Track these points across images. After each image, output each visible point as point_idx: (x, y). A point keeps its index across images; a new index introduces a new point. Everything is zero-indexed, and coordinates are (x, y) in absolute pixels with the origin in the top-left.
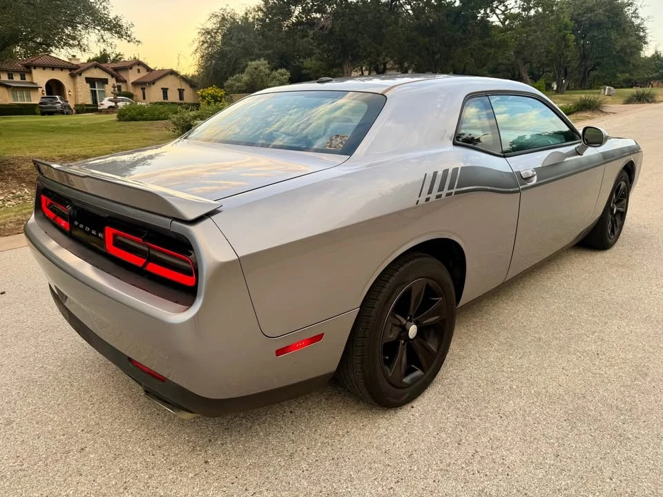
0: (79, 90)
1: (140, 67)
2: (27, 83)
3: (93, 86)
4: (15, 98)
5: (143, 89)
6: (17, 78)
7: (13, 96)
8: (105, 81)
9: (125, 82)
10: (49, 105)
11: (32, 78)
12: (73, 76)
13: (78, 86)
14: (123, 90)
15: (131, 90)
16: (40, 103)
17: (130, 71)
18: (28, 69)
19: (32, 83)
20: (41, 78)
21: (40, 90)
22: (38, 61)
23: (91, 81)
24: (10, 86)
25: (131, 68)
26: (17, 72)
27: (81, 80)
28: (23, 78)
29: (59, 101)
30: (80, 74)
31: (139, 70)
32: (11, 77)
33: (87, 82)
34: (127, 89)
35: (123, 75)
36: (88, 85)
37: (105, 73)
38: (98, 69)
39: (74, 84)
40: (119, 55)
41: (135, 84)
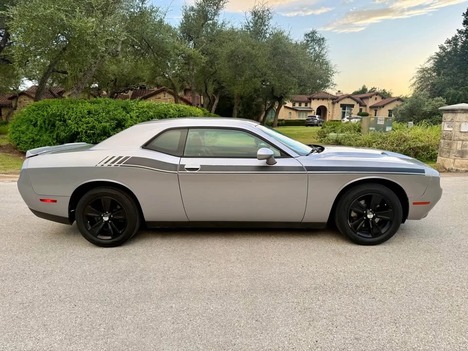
0: (335, 112)
1: (377, 97)
2: (307, 108)
3: (344, 109)
4: (299, 116)
5: (376, 111)
6: (303, 105)
7: (299, 115)
8: (352, 106)
9: (365, 106)
10: (311, 121)
11: (311, 106)
12: (333, 103)
13: (335, 109)
14: (363, 111)
15: (368, 111)
16: (307, 120)
17: (370, 99)
18: (310, 100)
19: (310, 108)
20: (315, 105)
21: (313, 112)
22: (316, 96)
23: (344, 106)
24: (298, 110)
25: (371, 97)
26: (303, 102)
27: (338, 106)
28: (306, 105)
29: (317, 118)
30: (338, 102)
31: (376, 98)
32: (300, 105)
33: (341, 107)
34: (366, 110)
35: (365, 102)
36: (341, 108)
37: (353, 101)
38: (349, 98)
39: (333, 108)
40: (374, 88)
41: (371, 107)
